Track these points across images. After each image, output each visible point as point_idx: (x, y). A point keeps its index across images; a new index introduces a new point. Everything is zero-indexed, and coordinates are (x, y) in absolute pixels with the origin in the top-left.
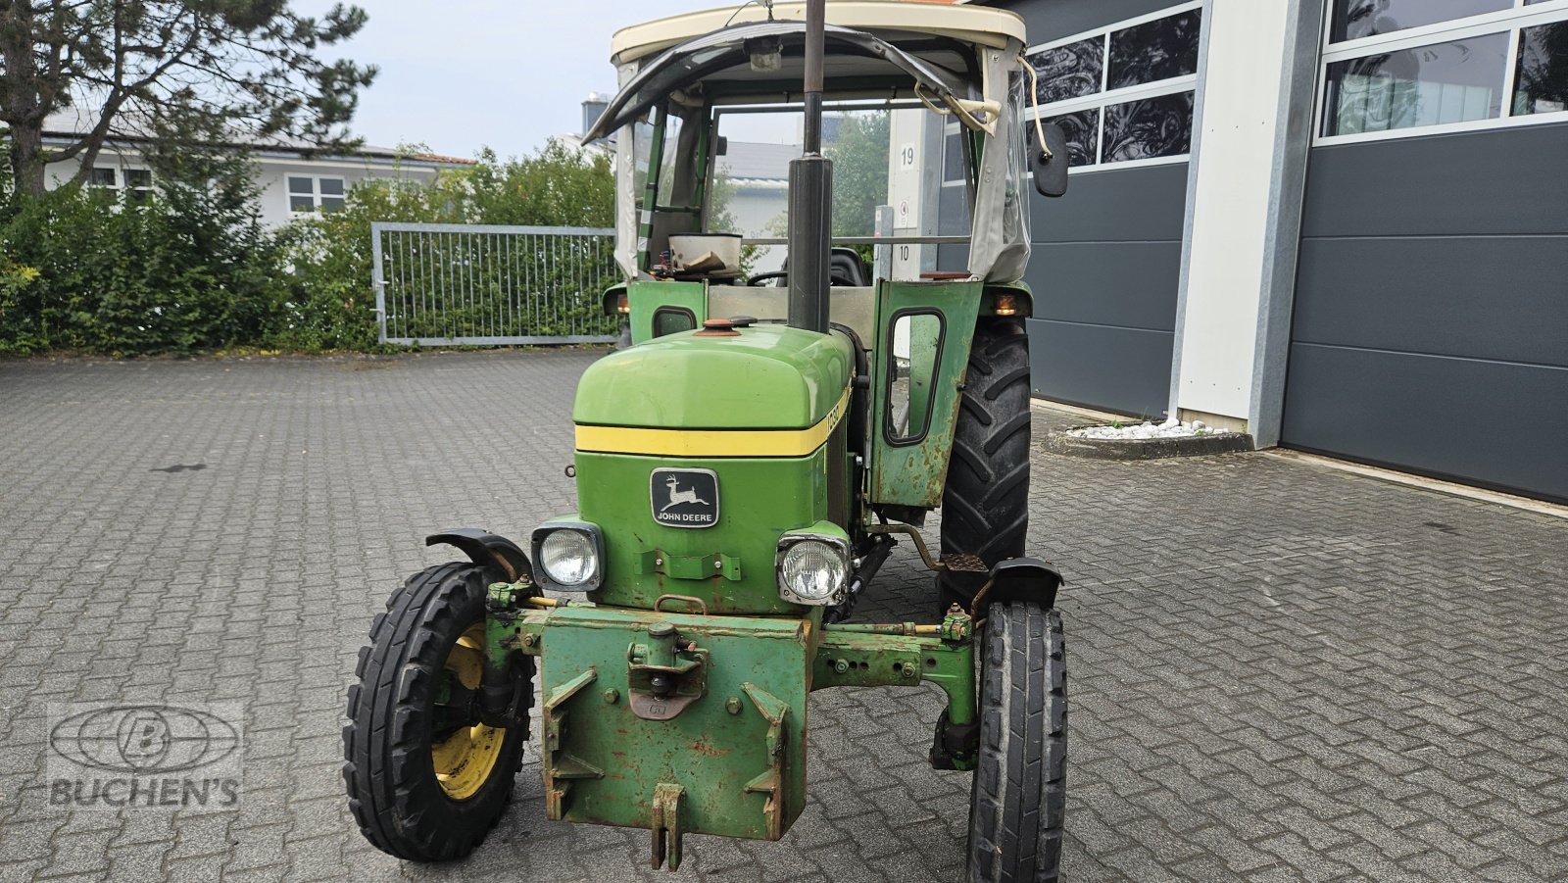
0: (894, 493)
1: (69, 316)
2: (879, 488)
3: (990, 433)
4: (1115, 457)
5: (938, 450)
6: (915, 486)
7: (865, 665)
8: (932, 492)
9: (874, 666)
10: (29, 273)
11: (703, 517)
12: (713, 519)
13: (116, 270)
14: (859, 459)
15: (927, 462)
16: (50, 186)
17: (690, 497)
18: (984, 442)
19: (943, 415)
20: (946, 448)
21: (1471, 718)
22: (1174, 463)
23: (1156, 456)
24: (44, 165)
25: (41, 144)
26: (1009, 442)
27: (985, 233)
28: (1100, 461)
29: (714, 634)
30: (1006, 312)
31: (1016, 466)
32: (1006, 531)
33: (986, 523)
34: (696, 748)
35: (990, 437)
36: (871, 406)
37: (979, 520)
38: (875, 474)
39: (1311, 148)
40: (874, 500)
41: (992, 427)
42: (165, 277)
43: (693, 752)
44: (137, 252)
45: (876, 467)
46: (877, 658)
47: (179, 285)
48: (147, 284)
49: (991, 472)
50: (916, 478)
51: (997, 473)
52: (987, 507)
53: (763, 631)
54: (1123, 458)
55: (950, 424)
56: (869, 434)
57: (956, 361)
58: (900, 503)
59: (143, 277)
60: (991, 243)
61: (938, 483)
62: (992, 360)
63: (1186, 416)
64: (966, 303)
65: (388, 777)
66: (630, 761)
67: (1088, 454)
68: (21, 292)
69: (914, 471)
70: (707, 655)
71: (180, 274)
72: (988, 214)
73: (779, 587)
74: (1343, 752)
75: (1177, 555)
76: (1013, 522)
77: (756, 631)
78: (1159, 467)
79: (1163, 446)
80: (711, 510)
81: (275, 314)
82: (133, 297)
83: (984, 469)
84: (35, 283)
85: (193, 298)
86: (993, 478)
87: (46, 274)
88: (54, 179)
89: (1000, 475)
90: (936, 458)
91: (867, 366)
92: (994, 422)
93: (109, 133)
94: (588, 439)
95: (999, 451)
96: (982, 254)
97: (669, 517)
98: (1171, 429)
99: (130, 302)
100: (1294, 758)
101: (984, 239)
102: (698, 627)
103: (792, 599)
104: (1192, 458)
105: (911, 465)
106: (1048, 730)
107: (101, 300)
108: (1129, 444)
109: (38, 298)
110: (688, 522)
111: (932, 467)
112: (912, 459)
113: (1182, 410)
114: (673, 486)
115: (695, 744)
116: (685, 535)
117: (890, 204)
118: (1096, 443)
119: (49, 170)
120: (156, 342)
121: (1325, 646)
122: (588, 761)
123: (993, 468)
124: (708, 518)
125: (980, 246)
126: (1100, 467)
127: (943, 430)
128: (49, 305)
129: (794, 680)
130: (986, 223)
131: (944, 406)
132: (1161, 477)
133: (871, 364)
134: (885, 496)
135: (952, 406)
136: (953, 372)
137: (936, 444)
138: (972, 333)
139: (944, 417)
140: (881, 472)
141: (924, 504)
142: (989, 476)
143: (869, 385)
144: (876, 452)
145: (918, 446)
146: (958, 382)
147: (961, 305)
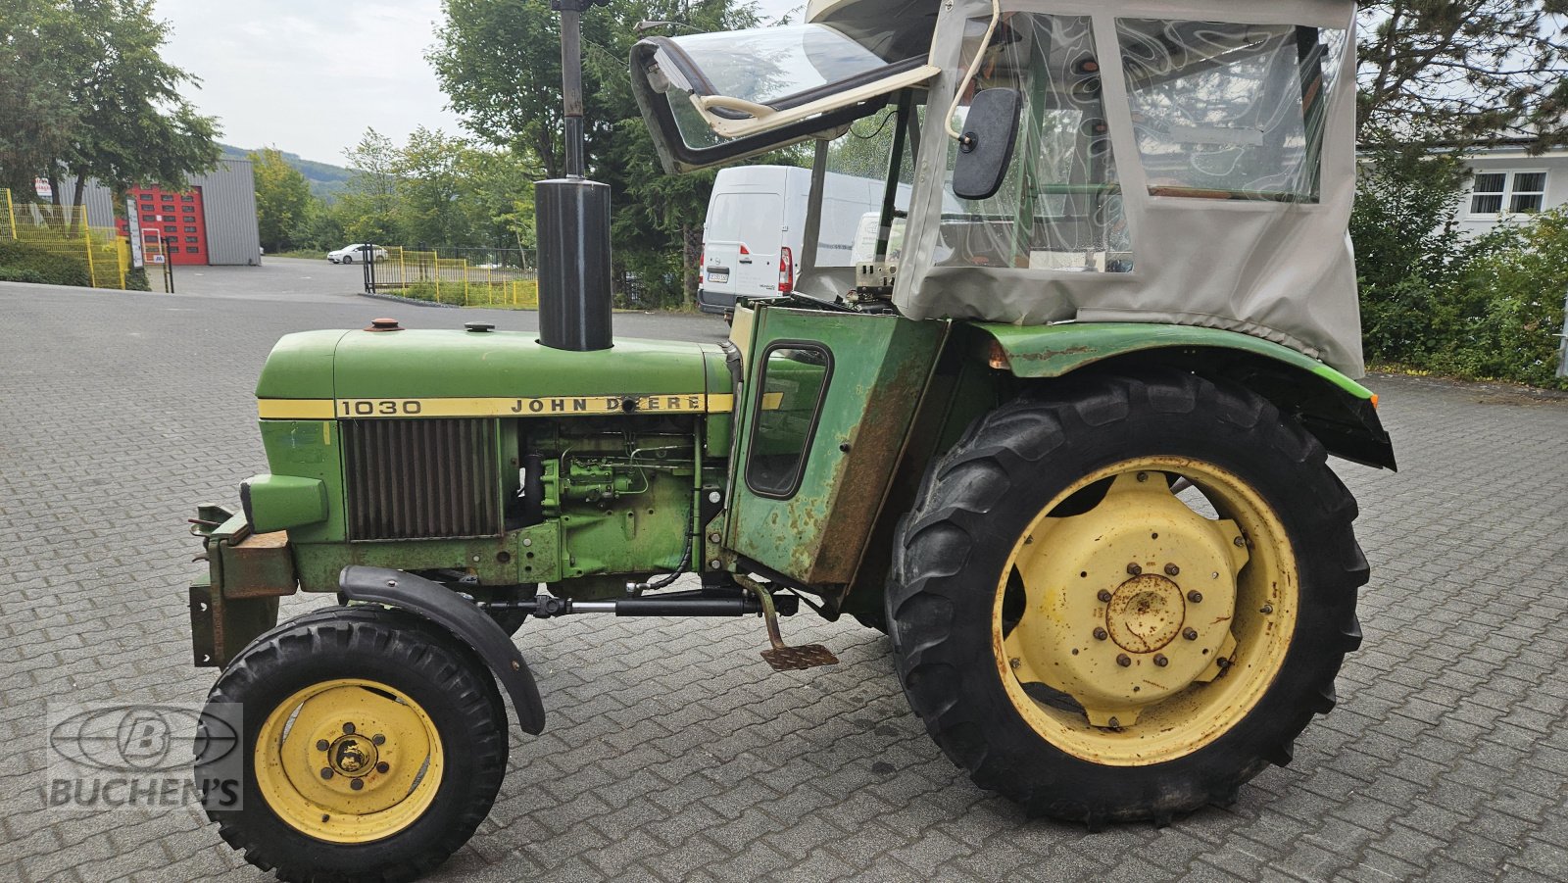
0: (751, 545)
2: (736, 535)
5: (810, 516)
6: (777, 548)
8: (797, 562)
14: (715, 496)
15: (794, 525)
19: (820, 475)
20: (821, 517)
30: (996, 365)
36: (736, 442)
38: (733, 517)
40: (729, 545)
45: (733, 510)
50: (780, 539)
55: (829, 489)
56: (731, 472)
57: (845, 413)
58: (759, 559)
60: (918, 265)
61: (806, 555)
64: (865, 342)
69: (778, 529)
90: (806, 524)
91: (737, 397)
105: (774, 522)
111: (800, 533)
112: (777, 516)
127: (818, 494)
131: (823, 464)
133: (739, 396)
134: (742, 545)
135: (833, 469)
136: (839, 428)
137: (809, 508)
138: (873, 382)
139: (822, 478)
140: (740, 519)
141: (787, 572)
142: (898, 575)
143: (736, 419)
144: (736, 495)
145: (786, 502)
146: (845, 440)
147: (859, 342)
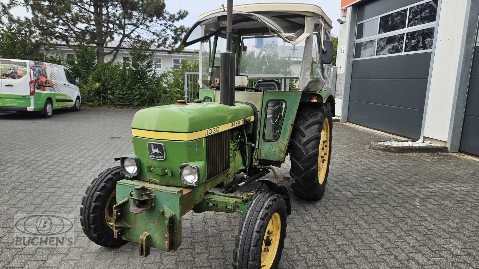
0: (266, 156)
1: (107, 96)
2: (261, 154)
3: (305, 140)
4: (393, 152)
5: (283, 144)
6: (274, 155)
7: (217, 205)
8: (280, 157)
9: (220, 206)
10: (98, 85)
11: (161, 157)
12: (164, 157)
13: (119, 84)
14: (253, 145)
15: (278, 147)
16: (106, 62)
17: (157, 151)
18: (303, 142)
20: (286, 143)
21: (465, 250)
22: (414, 155)
23: (408, 152)
24: (104, 56)
25: (104, 50)
26: (311, 143)
27: (304, 76)
28: (387, 153)
29: (157, 191)
30: (315, 101)
31: (313, 150)
32: (309, 171)
33: (302, 168)
34: (153, 223)
35: (304, 141)
36: (259, 129)
37: (300, 167)
38: (259, 150)
39: (476, 47)
40: (259, 158)
41: (306, 138)
42: (131, 87)
43: (152, 224)
44: (125, 80)
45: (260, 148)
46: (221, 204)
47: (134, 89)
48: (127, 88)
49: (304, 152)
50: (275, 152)
51: (306, 152)
52: (303, 163)
53: (169, 191)
54: (395, 152)
55: (288, 136)
56: (258, 137)
57: (291, 116)
58: (268, 159)
59: (126, 86)
60: (306, 79)
61: (282, 154)
62: (310, 116)
63: (426, 139)
64: (295, 98)
65: (89, 221)
66: (137, 224)
67: (383, 150)
68: (96, 90)
69: (274, 150)
70: (155, 196)
71: (135, 86)
72: (305, 70)
73: (181, 179)
74: (408, 255)
75: (393, 185)
76: (311, 168)
77: (167, 191)
78: (408, 156)
79: (411, 149)
80: (162, 155)
81: (158, 97)
82: (123, 92)
83: (302, 151)
84: (99, 87)
85: (137, 92)
86: (305, 154)
87: (102, 85)
88: (107, 59)
89: (307, 153)
90: (282, 146)
91: (258, 116)
92: (307, 136)
93: (121, 47)
94: (135, 133)
95: (307, 145)
96: (303, 82)
97: (153, 156)
98: (419, 144)
99: (122, 93)
100: (387, 255)
101: (303, 77)
102: (153, 188)
103: (185, 183)
104: (422, 154)
105: (273, 148)
106: (255, 230)
107: (115, 92)
108: (398, 148)
109: (100, 92)
110: (157, 158)
111: (280, 149)
112: (273, 146)
113: (425, 138)
114: (153, 147)
115: (152, 222)
116: (157, 162)
117: (336, 66)
118: (386, 147)
119: (106, 57)
120: (128, 104)
121: (427, 220)
122: (128, 223)
123: (305, 151)
124: (162, 157)
125: (302, 80)
126: (386, 155)
127: (285, 138)
128: (103, 93)
129: (176, 206)
130: (304, 73)
131: (286, 130)
132: (407, 159)
133: (259, 116)
134: (263, 157)
135: (288, 130)
136: (289, 119)
137: (282, 142)
138: (297, 107)
139: (285, 133)
140: (262, 149)
141: (277, 160)
142: (304, 153)
143: (258, 122)
144: (260, 143)
145: (275, 142)
146: (291, 123)
147: (293, 98)
